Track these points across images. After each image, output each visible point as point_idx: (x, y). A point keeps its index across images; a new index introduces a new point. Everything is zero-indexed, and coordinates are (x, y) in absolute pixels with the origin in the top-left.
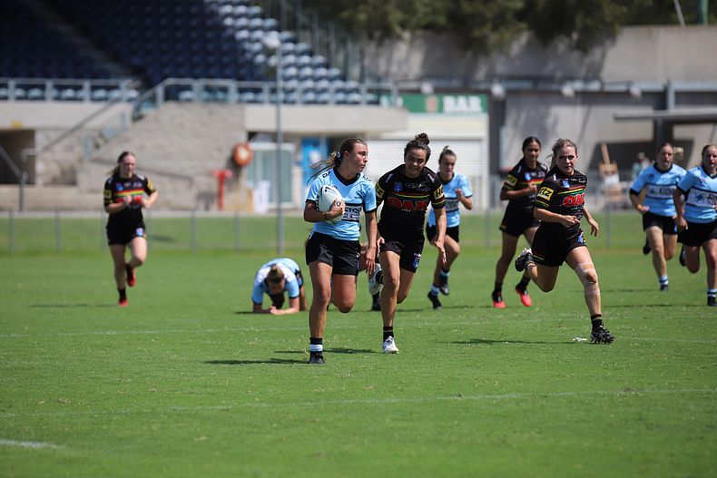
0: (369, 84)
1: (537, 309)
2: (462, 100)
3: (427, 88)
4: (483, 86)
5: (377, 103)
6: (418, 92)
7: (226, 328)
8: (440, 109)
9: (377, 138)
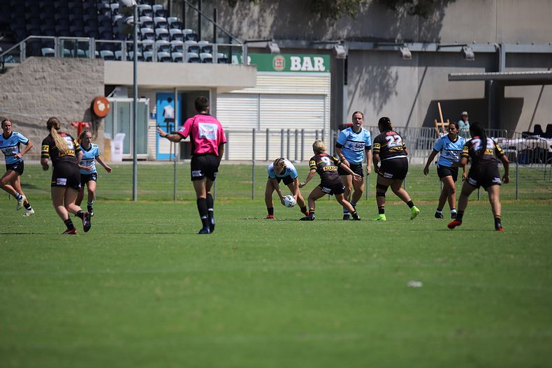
0: (221, 42)
1: (375, 255)
2: (307, 59)
3: (275, 47)
4: (328, 47)
5: (228, 61)
6: (267, 50)
7: (83, 270)
8: (287, 68)
9: (227, 94)
